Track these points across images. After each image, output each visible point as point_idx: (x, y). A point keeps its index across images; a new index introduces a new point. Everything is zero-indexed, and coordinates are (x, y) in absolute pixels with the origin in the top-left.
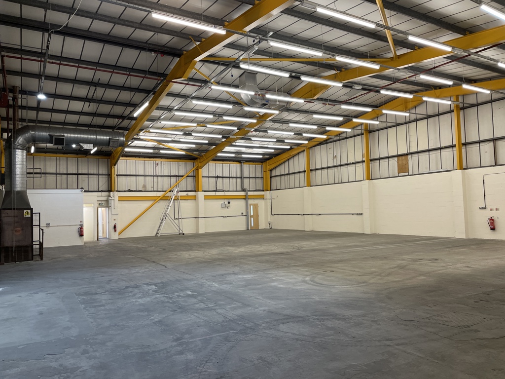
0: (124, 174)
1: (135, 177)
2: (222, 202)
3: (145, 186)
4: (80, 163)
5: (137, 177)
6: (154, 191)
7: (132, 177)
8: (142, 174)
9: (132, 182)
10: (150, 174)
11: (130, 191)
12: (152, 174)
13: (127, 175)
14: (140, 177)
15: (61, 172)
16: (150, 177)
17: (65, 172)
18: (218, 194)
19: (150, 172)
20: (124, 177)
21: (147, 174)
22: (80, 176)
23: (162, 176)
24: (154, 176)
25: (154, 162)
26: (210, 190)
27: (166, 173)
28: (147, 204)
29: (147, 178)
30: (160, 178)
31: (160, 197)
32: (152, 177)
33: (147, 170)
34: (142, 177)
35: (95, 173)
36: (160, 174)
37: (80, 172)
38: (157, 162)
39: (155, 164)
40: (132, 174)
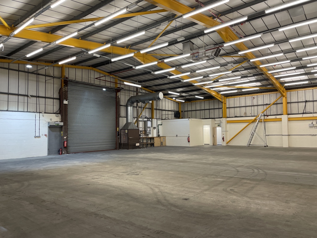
0: (233, 106)
1: (239, 108)
2: (310, 122)
3: (245, 113)
4: (210, 103)
5: (241, 108)
6: (251, 116)
7: (237, 108)
8: (244, 106)
9: (238, 111)
10: (249, 105)
11: (236, 117)
12: (251, 105)
13: (234, 107)
14: (242, 108)
15: (202, 109)
16: (249, 107)
17: (204, 109)
18: (305, 115)
19: (249, 103)
20: (233, 108)
21: (247, 105)
22: (210, 110)
23: (257, 106)
24: (251, 106)
25: (252, 96)
26: (299, 113)
27: (260, 103)
28: (244, 125)
29: (247, 108)
30: (256, 107)
31: (253, 120)
32: (251, 107)
33: (247, 103)
34: (244, 107)
35: (217, 108)
36: (256, 104)
37: (210, 108)
38: (254, 97)
39: (252, 98)
40: (237, 106)
